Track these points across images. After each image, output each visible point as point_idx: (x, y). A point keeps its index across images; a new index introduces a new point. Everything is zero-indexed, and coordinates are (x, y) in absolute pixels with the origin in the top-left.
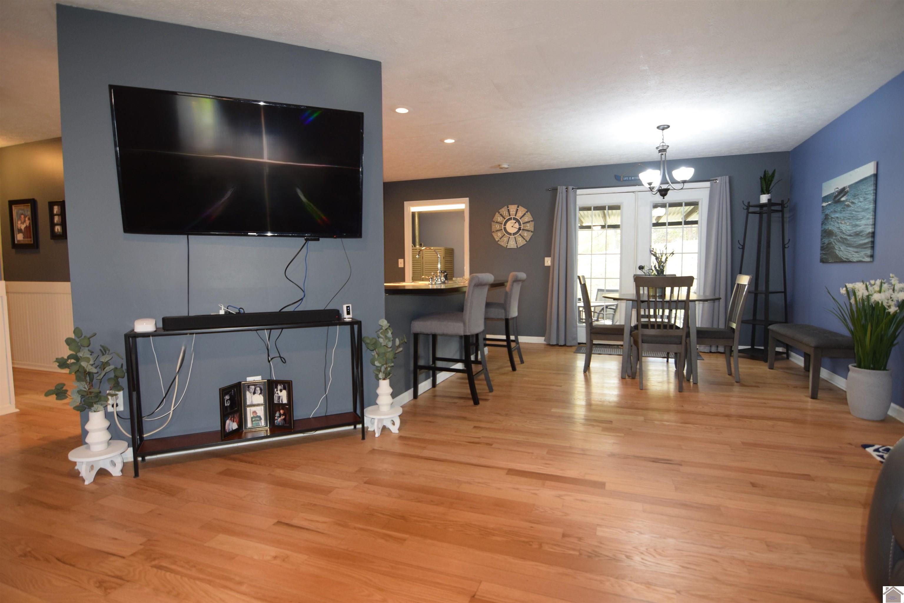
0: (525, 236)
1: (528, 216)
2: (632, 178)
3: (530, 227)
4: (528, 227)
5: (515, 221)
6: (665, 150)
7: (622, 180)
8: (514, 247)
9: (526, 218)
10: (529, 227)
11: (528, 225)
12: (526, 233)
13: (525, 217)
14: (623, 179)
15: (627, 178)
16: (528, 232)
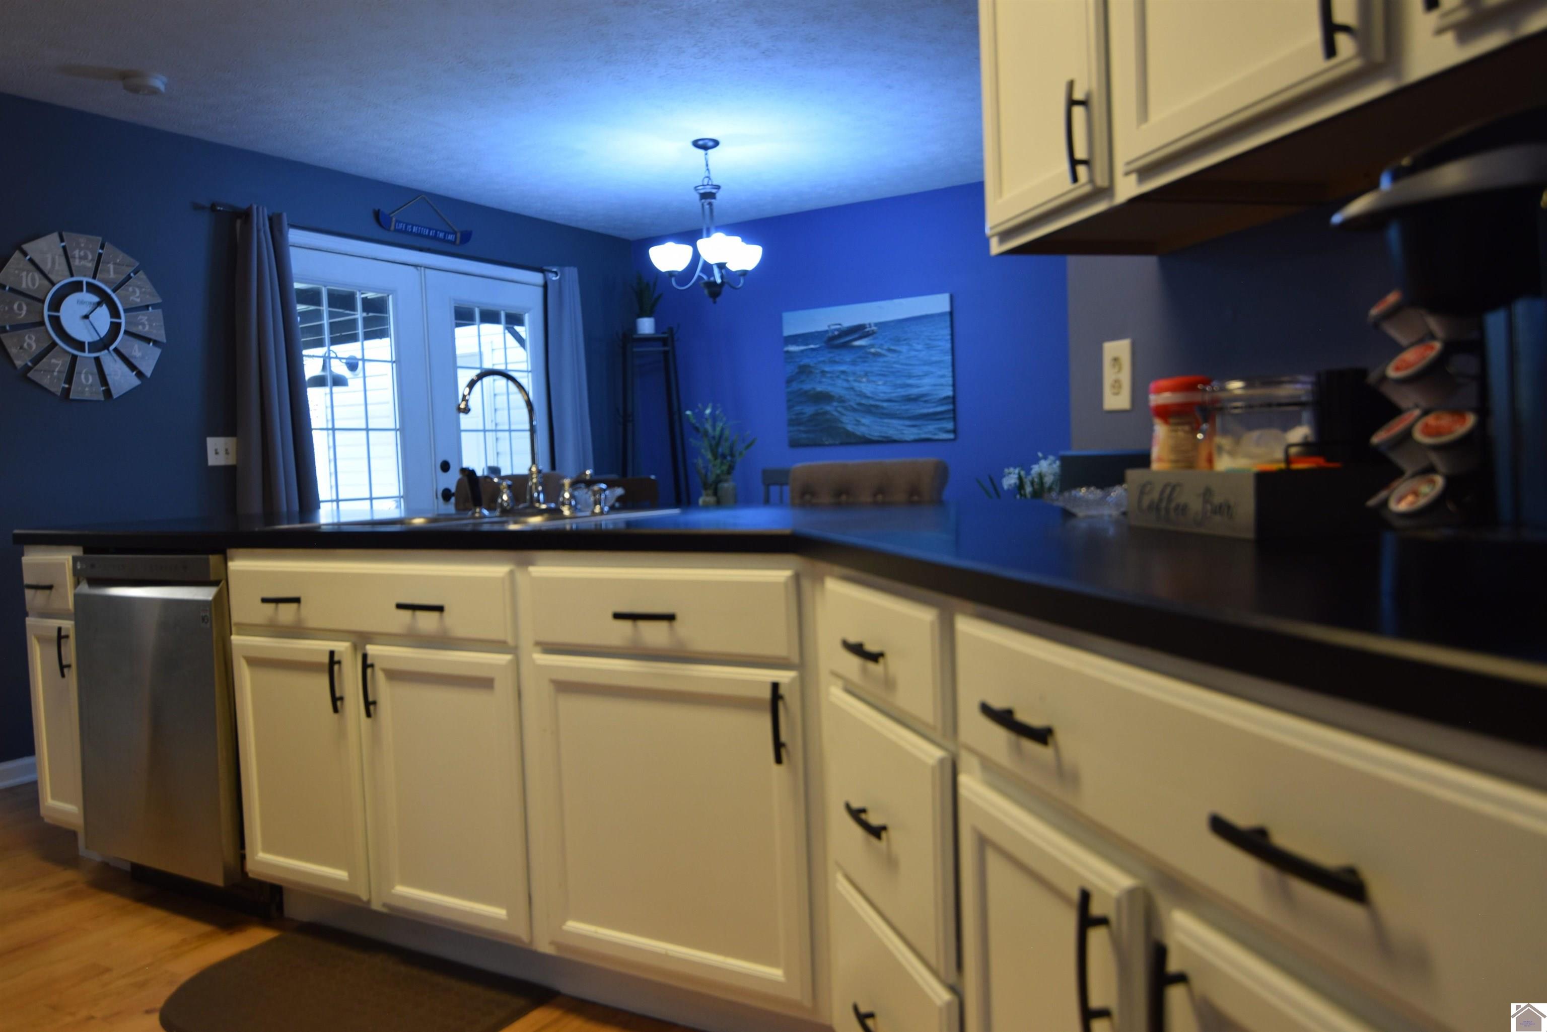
0: (135, 357)
1: (140, 287)
2: (414, 227)
3: (151, 326)
4: (143, 325)
5: (96, 299)
6: (712, 196)
7: (392, 228)
8: (95, 398)
9: (134, 292)
10: (147, 328)
11: (143, 317)
12: (136, 347)
13: (131, 289)
14: (395, 226)
15: (404, 227)
16: (144, 344)
